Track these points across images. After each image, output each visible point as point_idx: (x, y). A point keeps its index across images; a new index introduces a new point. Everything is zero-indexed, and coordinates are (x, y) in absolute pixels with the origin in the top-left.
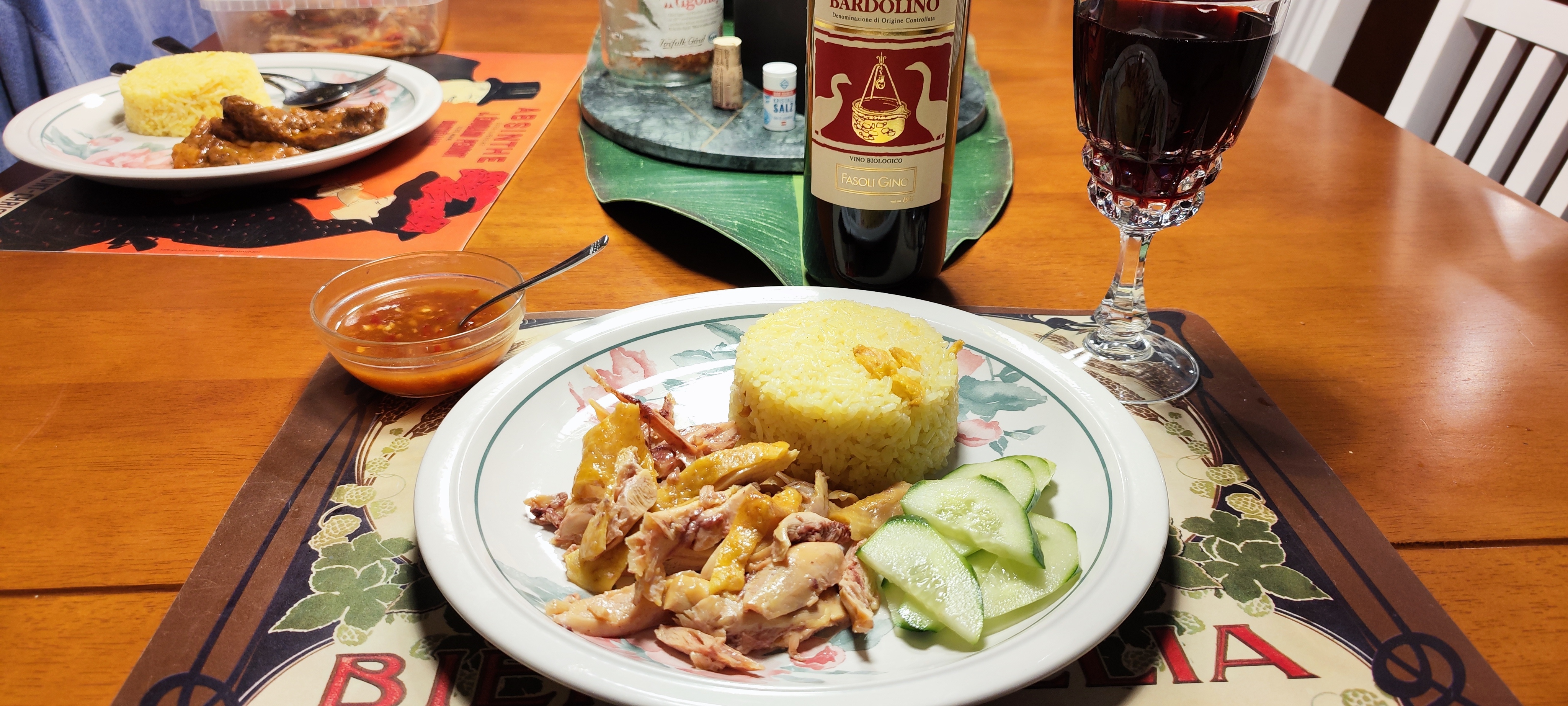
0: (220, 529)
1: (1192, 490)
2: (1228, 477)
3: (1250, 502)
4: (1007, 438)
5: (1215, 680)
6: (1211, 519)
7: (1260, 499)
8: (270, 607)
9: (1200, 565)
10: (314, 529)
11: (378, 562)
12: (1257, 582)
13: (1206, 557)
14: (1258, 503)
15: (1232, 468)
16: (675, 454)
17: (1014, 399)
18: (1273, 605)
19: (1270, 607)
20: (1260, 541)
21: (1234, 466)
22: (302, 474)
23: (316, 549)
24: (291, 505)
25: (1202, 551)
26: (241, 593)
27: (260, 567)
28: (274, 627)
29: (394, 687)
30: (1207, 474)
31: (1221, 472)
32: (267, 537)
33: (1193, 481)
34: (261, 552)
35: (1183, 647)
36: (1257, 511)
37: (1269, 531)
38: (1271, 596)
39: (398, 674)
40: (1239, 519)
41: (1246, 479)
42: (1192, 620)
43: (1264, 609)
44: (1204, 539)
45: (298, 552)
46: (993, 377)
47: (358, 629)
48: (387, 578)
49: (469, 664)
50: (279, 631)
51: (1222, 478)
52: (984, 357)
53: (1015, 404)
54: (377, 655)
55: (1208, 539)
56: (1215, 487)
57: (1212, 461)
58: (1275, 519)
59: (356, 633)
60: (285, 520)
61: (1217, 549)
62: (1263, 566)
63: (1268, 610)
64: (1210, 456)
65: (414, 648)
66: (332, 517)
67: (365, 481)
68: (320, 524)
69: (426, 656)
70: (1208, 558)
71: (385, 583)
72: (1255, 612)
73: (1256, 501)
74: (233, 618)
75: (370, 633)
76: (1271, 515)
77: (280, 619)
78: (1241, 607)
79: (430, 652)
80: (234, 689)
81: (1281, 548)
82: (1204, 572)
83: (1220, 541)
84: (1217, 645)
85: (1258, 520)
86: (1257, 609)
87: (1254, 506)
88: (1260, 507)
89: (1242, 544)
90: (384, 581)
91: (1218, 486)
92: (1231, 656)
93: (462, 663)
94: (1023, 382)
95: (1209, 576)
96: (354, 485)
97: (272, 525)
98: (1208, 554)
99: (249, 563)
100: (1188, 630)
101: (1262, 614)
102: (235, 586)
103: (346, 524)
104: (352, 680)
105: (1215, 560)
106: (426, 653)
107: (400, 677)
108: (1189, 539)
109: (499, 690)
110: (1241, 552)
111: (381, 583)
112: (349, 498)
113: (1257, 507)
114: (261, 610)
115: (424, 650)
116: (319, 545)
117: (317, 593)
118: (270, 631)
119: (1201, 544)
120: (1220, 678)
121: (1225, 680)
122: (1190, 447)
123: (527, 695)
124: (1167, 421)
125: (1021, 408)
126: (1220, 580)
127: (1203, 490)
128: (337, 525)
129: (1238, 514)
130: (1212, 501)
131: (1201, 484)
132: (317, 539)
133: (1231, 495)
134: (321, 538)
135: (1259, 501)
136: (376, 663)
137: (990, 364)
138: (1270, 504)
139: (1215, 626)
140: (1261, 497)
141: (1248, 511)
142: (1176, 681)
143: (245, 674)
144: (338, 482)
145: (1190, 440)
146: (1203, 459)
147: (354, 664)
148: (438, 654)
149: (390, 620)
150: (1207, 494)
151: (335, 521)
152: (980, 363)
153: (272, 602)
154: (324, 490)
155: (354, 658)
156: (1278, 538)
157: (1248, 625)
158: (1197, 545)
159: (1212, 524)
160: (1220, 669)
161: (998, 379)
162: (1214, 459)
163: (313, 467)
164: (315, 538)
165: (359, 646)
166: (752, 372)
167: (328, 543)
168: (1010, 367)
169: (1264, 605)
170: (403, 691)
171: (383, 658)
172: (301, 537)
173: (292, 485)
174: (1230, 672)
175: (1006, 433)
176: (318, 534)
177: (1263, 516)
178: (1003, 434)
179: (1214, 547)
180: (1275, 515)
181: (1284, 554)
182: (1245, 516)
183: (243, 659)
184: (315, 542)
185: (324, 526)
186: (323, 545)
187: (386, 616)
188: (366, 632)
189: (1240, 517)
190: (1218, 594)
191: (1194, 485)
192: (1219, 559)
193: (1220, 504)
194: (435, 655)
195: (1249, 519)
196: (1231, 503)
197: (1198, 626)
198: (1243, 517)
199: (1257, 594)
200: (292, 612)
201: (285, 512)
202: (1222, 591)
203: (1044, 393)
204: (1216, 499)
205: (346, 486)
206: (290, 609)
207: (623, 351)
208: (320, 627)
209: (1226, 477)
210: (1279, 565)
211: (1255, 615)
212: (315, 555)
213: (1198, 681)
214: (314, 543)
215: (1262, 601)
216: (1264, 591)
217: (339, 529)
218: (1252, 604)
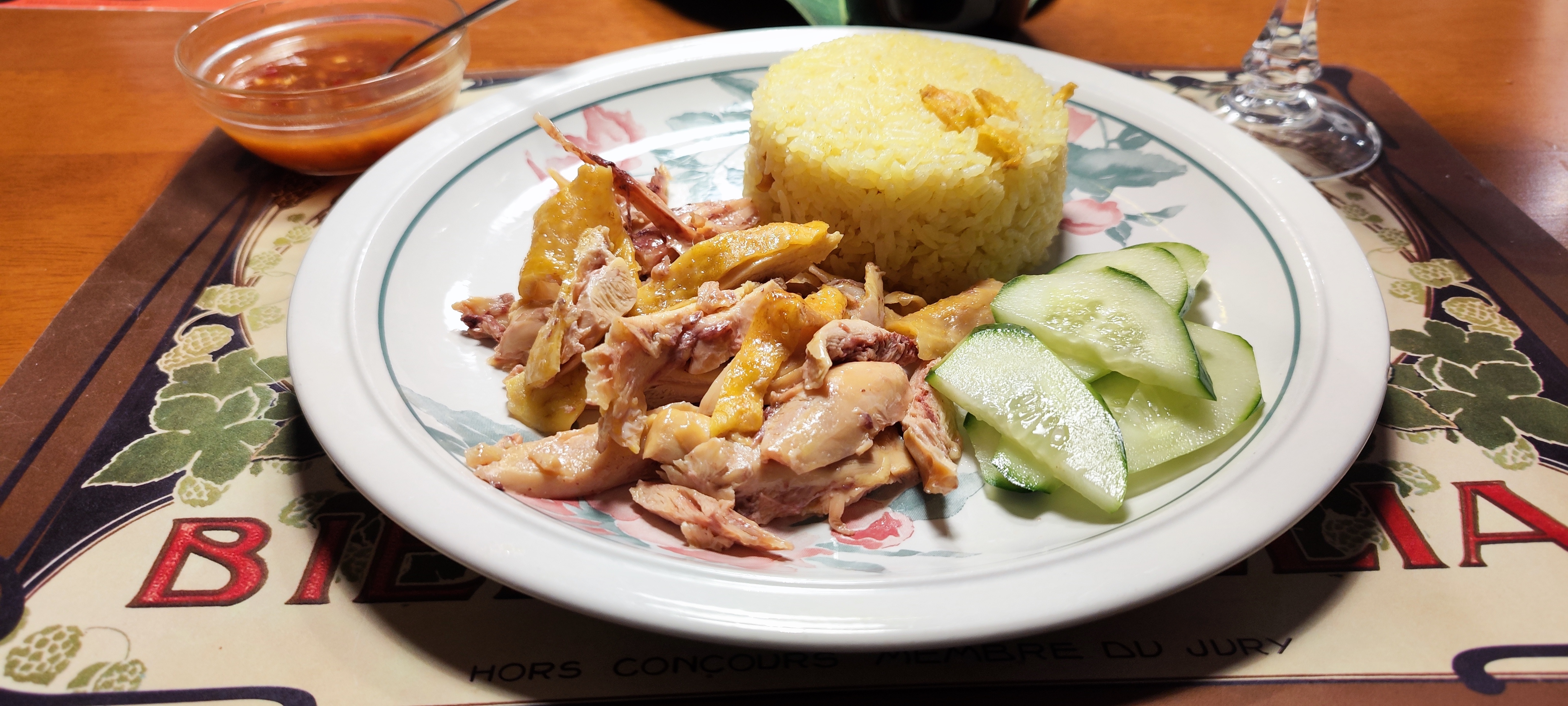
0: (41, 344)
1: (1392, 293)
2: (1441, 276)
3: (1477, 309)
4: (1131, 223)
5: (1466, 563)
6: (1426, 333)
7: (1490, 304)
8: (90, 452)
9: (1419, 395)
10: (167, 344)
11: (249, 389)
12: (1506, 420)
13: (1428, 385)
14: (1490, 311)
15: (1445, 264)
16: (665, 240)
17: (1138, 171)
18: (1536, 453)
19: (1532, 456)
20: (1502, 362)
21: (1447, 261)
22: (160, 271)
23: (166, 371)
24: (141, 312)
25: (1420, 376)
26: (54, 431)
27: (86, 395)
28: (91, 479)
29: (251, 568)
30: (1411, 272)
31: (1430, 269)
32: (102, 355)
33: (1393, 281)
34: (90, 375)
35: (1411, 513)
36: (1489, 321)
37: (1512, 348)
38: (1530, 439)
39: (259, 548)
40: (1466, 333)
41: (1467, 278)
42: (1419, 474)
43: (1523, 458)
44: (1420, 360)
45: (142, 376)
46: (1109, 142)
47: (209, 482)
48: (258, 412)
49: (363, 535)
50: (96, 484)
51: (1432, 278)
52: (1094, 116)
53: (1140, 178)
54: (232, 520)
55: (1425, 359)
56: (1424, 289)
57: (1415, 255)
58: (1518, 333)
59: (207, 489)
60: (130, 332)
61: (1441, 373)
62: (1512, 397)
63: (1529, 460)
64: (1411, 248)
65: (285, 511)
66: (194, 328)
67: (246, 281)
68: (176, 337)
69: (301, 522)
70: (1429, 386)
71: (255, 419)
72: (1510, 462)
73: (1487, 308)
74: (35, 466)
75: (226, 489)
76: (1510, 326)
77: (101, 468)
78: (1488, 456)
79: (308, 516)
80: (19, 569)
81: (1534, 372)
82: (1427, 405)
83: (1444, 363)
84: (1462, 511)
85: (1494, 333)
86: (1513, 459)
87: (1483, 314)
88: (1493, 316)
89: (1476, 367)
90: (255, 415)
91: (1429, 288)
92: (1485, 527)
93: (353, 532)
94: (1151, 148)
95: (1434, 412)
96: (230, 286)
97: (110, 338)
98: (1429, 380)
99: (70, 389)
100: (1415, 489)
101: (1522, 466)
102: (46, 421)
103: (211, 338)
104: (193, 558)
105: (1441, 388)
106: (302, 517)
107: (261, 553)
108: (1398, 359)
109: (402, 573)
110: (1476, 377)
111: (250, 418)
112: (221, 303)
113: (1488, 316)
114: (76, 454)
115: (299, 513)
116: (171, 366)
117: (159, 431)
118: (85, 485)
119: (1416, 366)
120: (1474, 561)
121: (1481, 564)
122: (1382, 236)
123: (442, 582)
124: (1344, 203)
125: (1149, 182)
126: (1452, 416)
127: (1408, 293)
128: (199, 339)
129: (1464, 325)
130: (1422, 308)
131: (1403, 286)
132: (170, 358)
133: (1449, 300)
134: (175, 356)
135: (1491, 308)
136: (229, 532)
137: (1103, 126)
138: (1507, 312)
139: (1454, 484)
140: (1492, 302)
141: (1476, 321)
142: (1408, 565)
143: (39, 547)
144: (209, 281)
145: (1380, 228)
146: (1401, 253)
147: (197, 533)
148: (320, 519)
149: (256, 471)
150: (1416, 298)
151: (198, 333)
152: (1089, 123)
153: (94, 444)
154: (188, 292)
155: (198, 524)
156: (1528, 358)
157: (1503, 482)
158: (1412, 368)
159: (1426, 339)
160: (1472, 547)
161: (1114, 146)
162: (1418, 251)
163: (179, 263)
164: (167, 356)
165: (208, 508)
166: (775, 124)
167: (183, 363)
168: (1131, 128)
169: (1522, 453)
170: (263, 573)
171: (240, 524)
172: (148, 355)
173: (145, 286)
174: (1487, 551)
175: (1131, 217)
176: (172, 351)
177: (1500, 327)
178: (1123, 218)
179: (1436, 370)
180: (1517, 327)
181: (1540, 381)
182: (1474, 328)
183: (39, 526)
184: (166, 362)
185: (180, 340)
186: (176, 366)
187: (252, 464)
188: (221, 488)
189: (1467, 330)
190: (1452, 438)
191: (1394, 286)
192: (1446, 387)
193: (1435, 311)
194: (315, 521)
195: (1481, 331)
196: (1451, 310)
197: (1429, 483)
198: (1471, 329)
199: (1510, 437)
200: (119, 458)
201: (130, 321)
202: (1457, 433)
203: (1181, 161)
204: (1428, 304)
205: (218, 288)
206: (118, 454)
207: (601, 111)
208: (156, 480)
209: (1437, 275)
210: (1535, 396)
211: (1511, 468)
212: (162, 379)
213: (1440, 565)
214: (163, 364)
215: (1521, 446)
216: (1519, 432)
217: (201, 345)
218: (1504, 452)
